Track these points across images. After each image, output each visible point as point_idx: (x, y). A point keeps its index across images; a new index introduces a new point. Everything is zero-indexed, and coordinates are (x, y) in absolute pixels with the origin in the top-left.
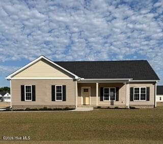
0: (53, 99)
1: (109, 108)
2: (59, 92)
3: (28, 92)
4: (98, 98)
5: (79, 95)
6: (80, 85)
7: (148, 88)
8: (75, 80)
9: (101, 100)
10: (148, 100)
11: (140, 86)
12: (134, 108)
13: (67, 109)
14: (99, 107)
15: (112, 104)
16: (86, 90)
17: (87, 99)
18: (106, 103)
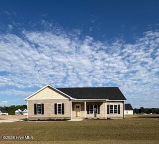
0: (56, 113)
1: (93, 119)
2: (59, 108)
3: (39, 108)
4: (86, 112)
5: (73, 110)
6: (73, 103)
7: (119, 106)
8: (70, 100)
9: (88, 113)
10: (119, 113)
11: (114, 104)
12: (110, 119)
13: (65, 120)
14: (86, 119)
15: (95, 116)
16: (78, 107)
17: (78, 113)
18: (92, 116)
